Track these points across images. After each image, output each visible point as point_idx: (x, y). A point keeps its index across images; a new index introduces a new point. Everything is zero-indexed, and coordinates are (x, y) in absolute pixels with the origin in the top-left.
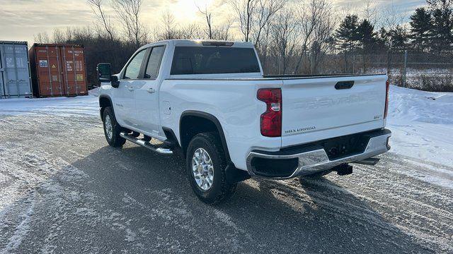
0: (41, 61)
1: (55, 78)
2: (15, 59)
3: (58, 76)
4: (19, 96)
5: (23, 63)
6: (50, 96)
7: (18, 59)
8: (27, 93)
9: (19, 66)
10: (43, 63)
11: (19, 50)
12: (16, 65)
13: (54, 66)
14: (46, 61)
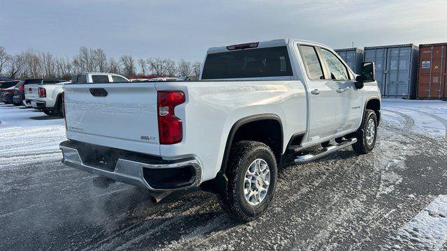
0: (423, 62)
1: (436, 80)
2: (399, 61)
3: (439, 78)
4: (396, 96)
5: (406, 65)
6: (426, 98)
7: (401, 62)
8: (404, 94)
9: (401, 68)
10: (426, 64)
11: (404, 52)
12: (398, 67)
13: (436, 67)
14: (429, 62)
